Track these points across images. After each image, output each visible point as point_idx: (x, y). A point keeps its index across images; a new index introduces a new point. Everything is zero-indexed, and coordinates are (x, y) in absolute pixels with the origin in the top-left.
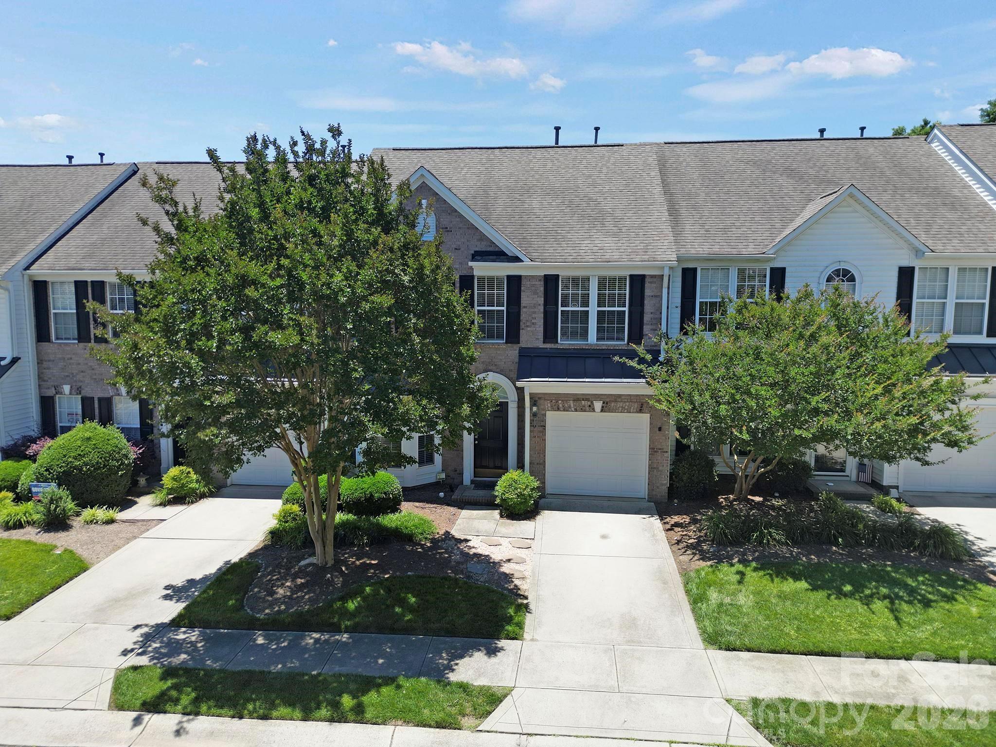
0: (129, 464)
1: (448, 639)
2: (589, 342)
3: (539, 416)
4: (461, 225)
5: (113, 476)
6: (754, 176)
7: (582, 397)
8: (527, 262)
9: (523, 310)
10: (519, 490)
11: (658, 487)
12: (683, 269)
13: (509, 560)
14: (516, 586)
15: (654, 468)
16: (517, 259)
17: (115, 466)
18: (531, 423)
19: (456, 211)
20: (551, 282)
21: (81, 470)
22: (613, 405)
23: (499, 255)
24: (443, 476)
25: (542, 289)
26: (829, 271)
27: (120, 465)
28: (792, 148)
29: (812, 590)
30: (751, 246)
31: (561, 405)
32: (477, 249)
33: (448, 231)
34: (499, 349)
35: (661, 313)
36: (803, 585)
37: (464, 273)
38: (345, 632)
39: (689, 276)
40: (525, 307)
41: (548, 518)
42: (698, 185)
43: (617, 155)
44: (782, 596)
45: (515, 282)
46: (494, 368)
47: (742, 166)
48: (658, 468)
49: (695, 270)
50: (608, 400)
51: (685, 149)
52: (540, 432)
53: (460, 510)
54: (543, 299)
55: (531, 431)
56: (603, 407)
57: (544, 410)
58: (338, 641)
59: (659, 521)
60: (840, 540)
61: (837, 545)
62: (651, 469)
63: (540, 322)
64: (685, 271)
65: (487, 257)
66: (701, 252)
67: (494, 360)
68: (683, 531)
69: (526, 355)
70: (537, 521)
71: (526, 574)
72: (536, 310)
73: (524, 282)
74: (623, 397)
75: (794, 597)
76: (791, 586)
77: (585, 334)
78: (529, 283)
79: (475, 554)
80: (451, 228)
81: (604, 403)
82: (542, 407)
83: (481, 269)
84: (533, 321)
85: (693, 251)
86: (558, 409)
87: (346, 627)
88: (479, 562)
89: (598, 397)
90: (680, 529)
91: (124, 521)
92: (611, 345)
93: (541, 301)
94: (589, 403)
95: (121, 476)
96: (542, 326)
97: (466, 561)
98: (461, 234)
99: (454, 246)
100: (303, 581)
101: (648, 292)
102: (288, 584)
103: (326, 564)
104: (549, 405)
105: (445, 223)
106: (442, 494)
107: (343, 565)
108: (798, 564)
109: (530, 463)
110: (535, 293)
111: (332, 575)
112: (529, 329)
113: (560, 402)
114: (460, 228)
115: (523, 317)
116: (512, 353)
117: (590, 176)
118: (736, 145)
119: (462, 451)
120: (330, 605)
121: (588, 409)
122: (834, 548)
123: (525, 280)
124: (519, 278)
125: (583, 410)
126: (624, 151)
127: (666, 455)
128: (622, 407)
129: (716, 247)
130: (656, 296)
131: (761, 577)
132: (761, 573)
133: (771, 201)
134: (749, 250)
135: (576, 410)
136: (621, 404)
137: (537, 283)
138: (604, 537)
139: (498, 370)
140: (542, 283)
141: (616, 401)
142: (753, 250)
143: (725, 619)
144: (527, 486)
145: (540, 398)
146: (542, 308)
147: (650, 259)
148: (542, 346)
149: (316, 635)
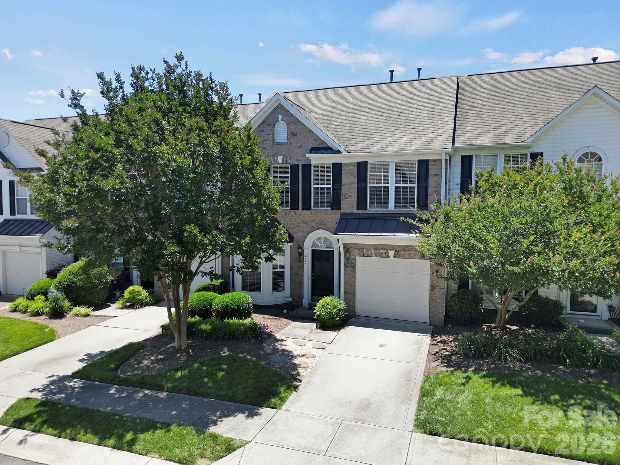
0: (106, 283)
1: (228, 403)
2: (389, 209)
3: (350, 259)
4: (303, 131)
5: (95, 289)
6: (531, 91)
7: (380, 247)
8: (345, 153)
9: (343, 187)
10: (328, 310)
11: (436, 315)
12: (462, 156)
13: (303, 356)
14: (298, 373)
15: (433, 300)
16: (339, 152)
17: (96, 283)
18: (345, 265)
19: (300, 121)
20: (362, 167)
21: (76, 284)
22: (402, 253)
23: (327, 149)
24: (290, 299)
25: (356, 172)
26: (580, 154)
27: (100, 283)
28: (565, 71)
29: (522, 396)
30: (515, 137)
31: (365, 253)
32: (313, 146)
33: (295, 135)
34: (327, 214)
35: (441, 187)
36: (519, 391)
37: (305, 162)
38: (166, 391)
39: (467, 161)
40: (344, 185)
41: (350, 331)
42: (485, 100)
43: (429, 85)
44: (496, 399)
45: (338, 168)
46: (323, 227)
47: (523, 85)
48: (436, 301)
49: (471, 157)
50: (399, 249)
51: (482, 78)
52: (351, 271)
53: (292, 322)
54: (356, 179)
55: (345, 270)
56: (395, 254)
57: (353, 255)
58: (158, 396)
59: (430, 338)
60: (568, 361)
61: (564, 364)
62: (431, 301)
63: (355, 195)
64: (463, 158)
65: (319, 151)
66: (474, 143)
67: (324, 222)
68: (443, 346)
69: (344, 217)
70: (340, 332)
71: (310, 365)
72: (352, 187)
73: (344, 167)
74: (410, 248)
75: (505, 401)
76: (508, 391)
77: (386, 204)
78: (347, 168)
79: (283, 350)
80: (296, 133)
81: (396, 251)
82: (353, 253)
83: (316, 159)
84: (350, 194)
85: (468, 143)
86: (364, 255)
87: (168, 388)
88: (282, 355)
89: (392, 247)
90: (442, 345)
91: (94, 316)
92: (405, 211)
93: (355, 180)
94: (385, 251)
95: (101, 289)
96: (356, 198)
97: (274, 353)
98: (303, 137)
99: (299, 145)
100: (162, 357)
101: (431, 172)
102: (153, 358)
103: (181, 347)
104: (357, 252)
105: (293, 130)
106: (285, 311)
107: (191, 349)
108: (522, 376)
109: (345, 293)
110: (351, 175)
111: (181, 355)
112: (347, 200)
113: (365, 250)
114: (302, 133)
115: (343, 191)
116: (335, 216)
117: (406, 99)
118: (522, 72)
119: (303, 283)
120: (166, 373)
121: (384, 255)
122: (561, 367)
123: (345, 166)
124: (341, 164)
125: (381, 256)
126: (435, 82)
127: (442, 291)
128: (409, 255)
129: (486, 139)
130: (437, 175)
131: (485, 383)
132: (487, 380)
133: (540, 107)
134: (513, 140)
135: (376, 256)
136: (408, 253)
137: (352, 168)
138: (381, 346)
139: (326, 228)
140: (356, 168)
141: (404, 250)
142: (515, 140)
143: (440, 410)
144: (335, 307)
145: (351, 247)
146: (356, 185)
147: (431, 148)
148: (356, 211)
149: (147, 391)
